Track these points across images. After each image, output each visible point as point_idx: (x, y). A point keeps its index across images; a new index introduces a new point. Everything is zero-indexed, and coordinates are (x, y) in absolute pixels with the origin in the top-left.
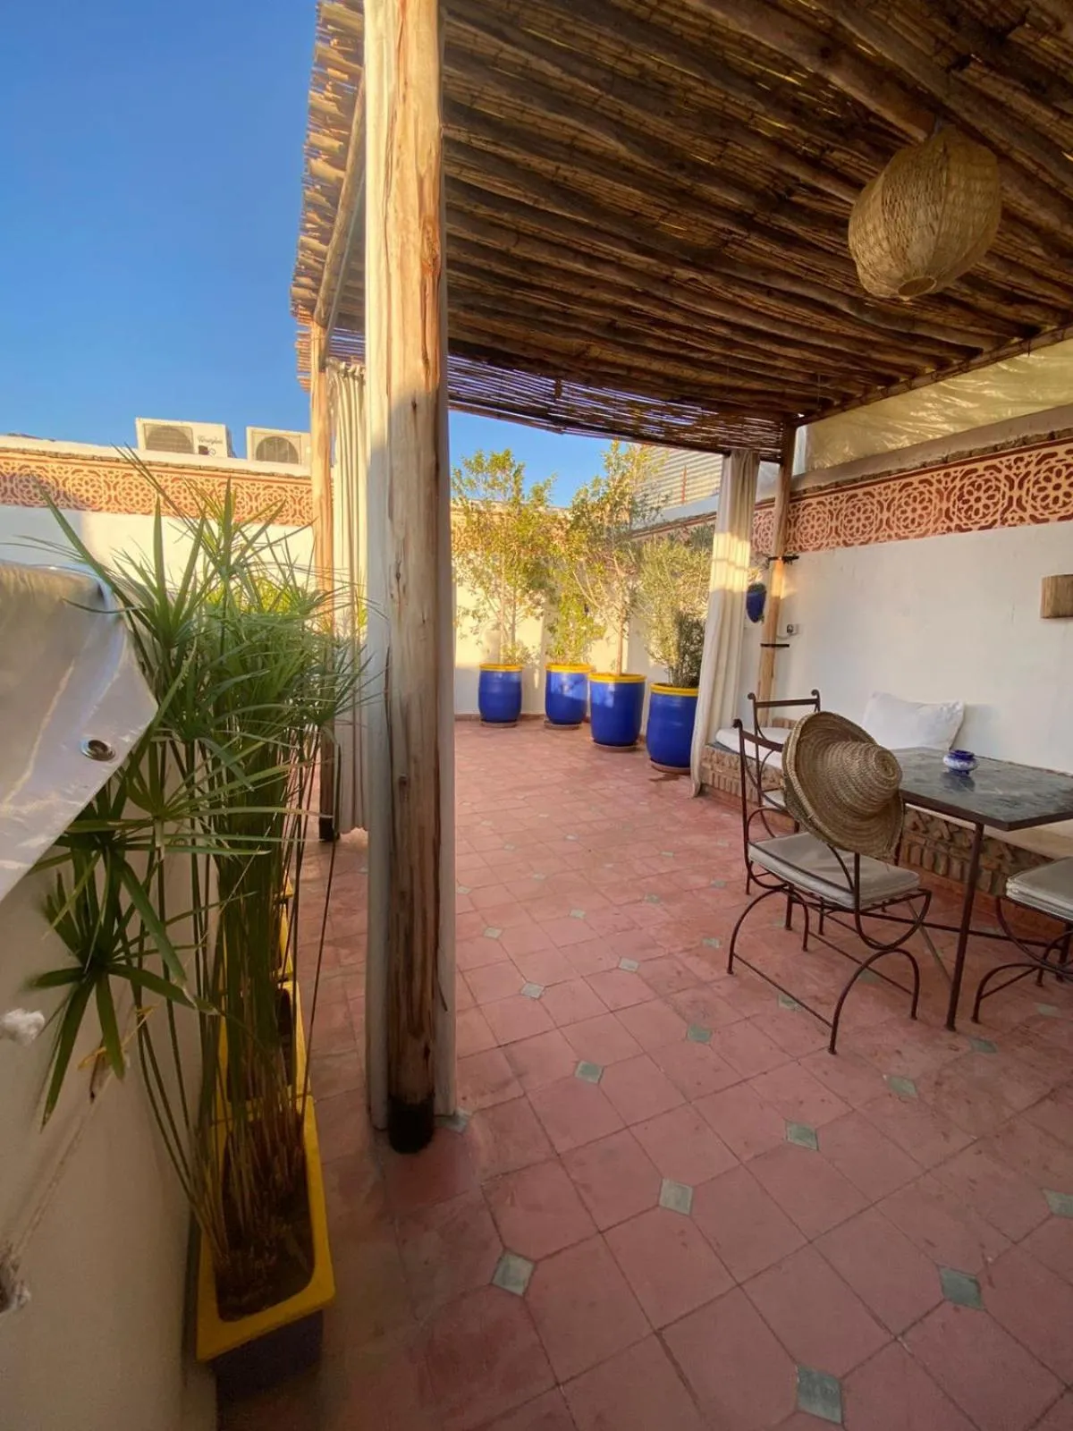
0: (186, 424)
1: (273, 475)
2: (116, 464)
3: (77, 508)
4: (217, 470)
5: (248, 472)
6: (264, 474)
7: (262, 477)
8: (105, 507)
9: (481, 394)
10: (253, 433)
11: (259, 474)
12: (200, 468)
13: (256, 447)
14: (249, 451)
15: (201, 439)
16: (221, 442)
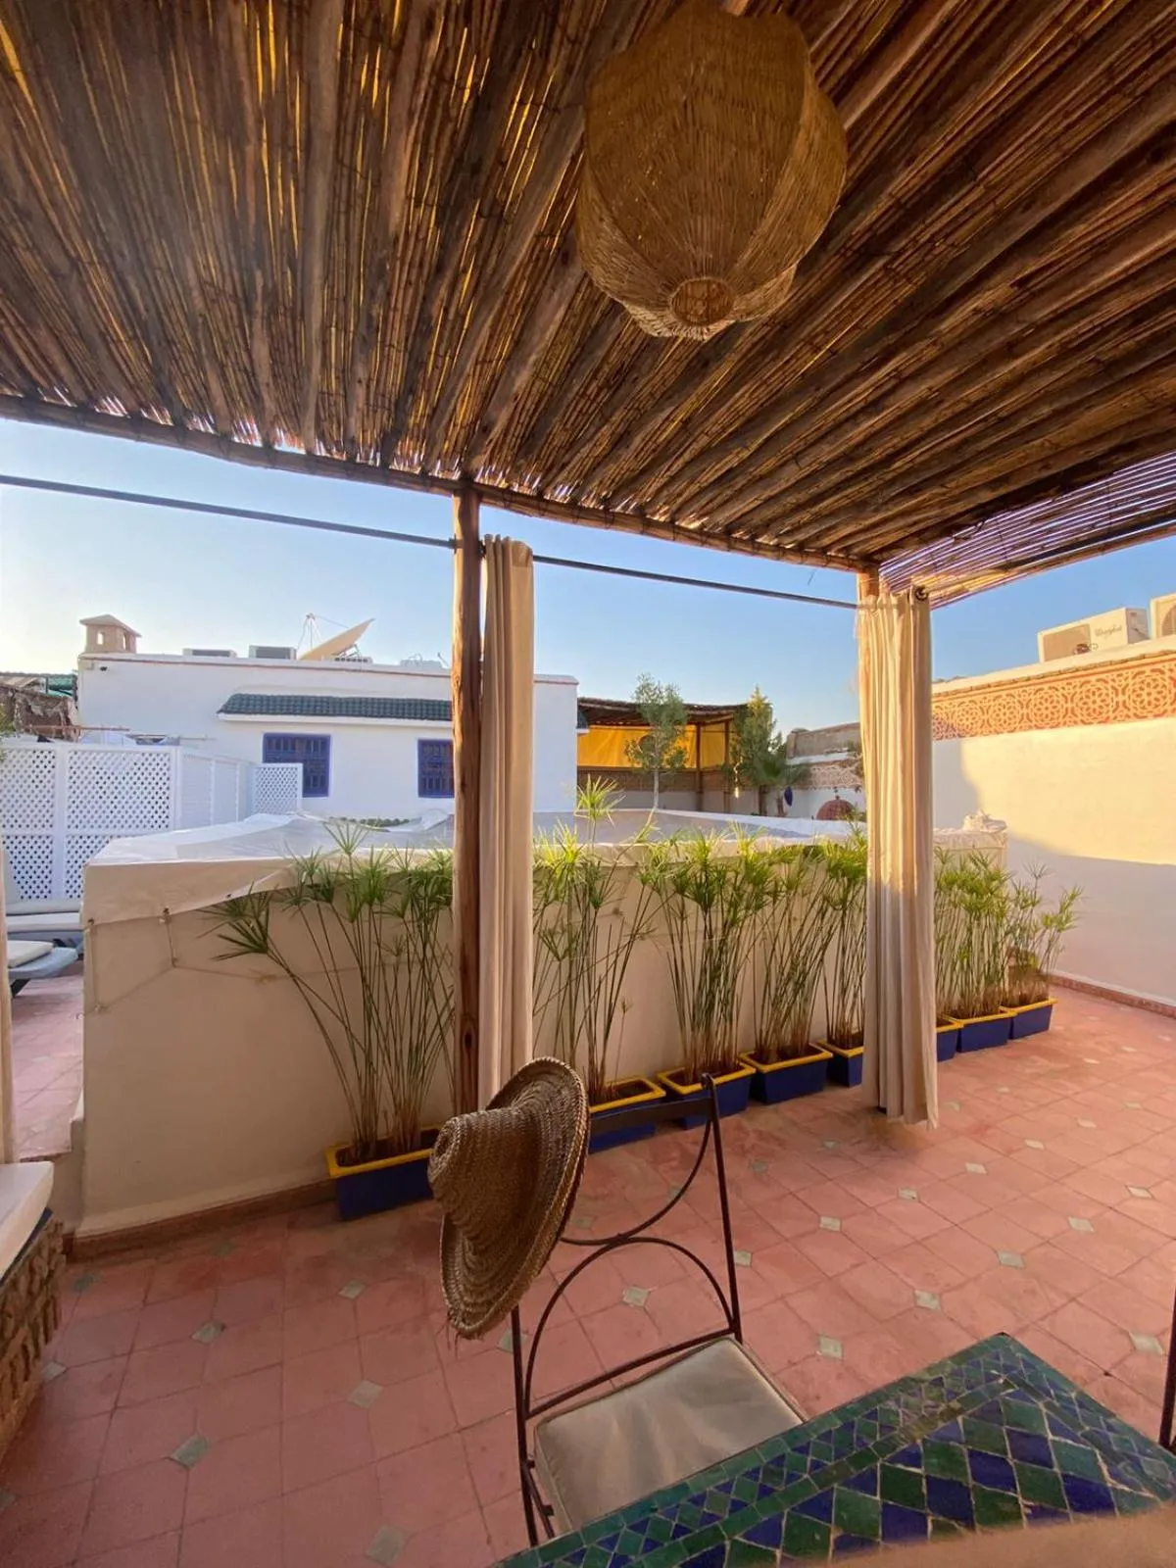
0: (1083, 622)
1: (1143, 657)
2: (988, 690)
3: (960, 736)
4: (1077, 670)
5: (1111, 663)
6: (1132, 659)
7: (1130, 664)
8: (979, 730)
9: (1080, 530)
10: (1157, 604)
11: (1126, 661)
12: (1060, 673)
13: (1161, 622)
14: (1154, 629)
15: (1099, 633)
16: (1120, 629)
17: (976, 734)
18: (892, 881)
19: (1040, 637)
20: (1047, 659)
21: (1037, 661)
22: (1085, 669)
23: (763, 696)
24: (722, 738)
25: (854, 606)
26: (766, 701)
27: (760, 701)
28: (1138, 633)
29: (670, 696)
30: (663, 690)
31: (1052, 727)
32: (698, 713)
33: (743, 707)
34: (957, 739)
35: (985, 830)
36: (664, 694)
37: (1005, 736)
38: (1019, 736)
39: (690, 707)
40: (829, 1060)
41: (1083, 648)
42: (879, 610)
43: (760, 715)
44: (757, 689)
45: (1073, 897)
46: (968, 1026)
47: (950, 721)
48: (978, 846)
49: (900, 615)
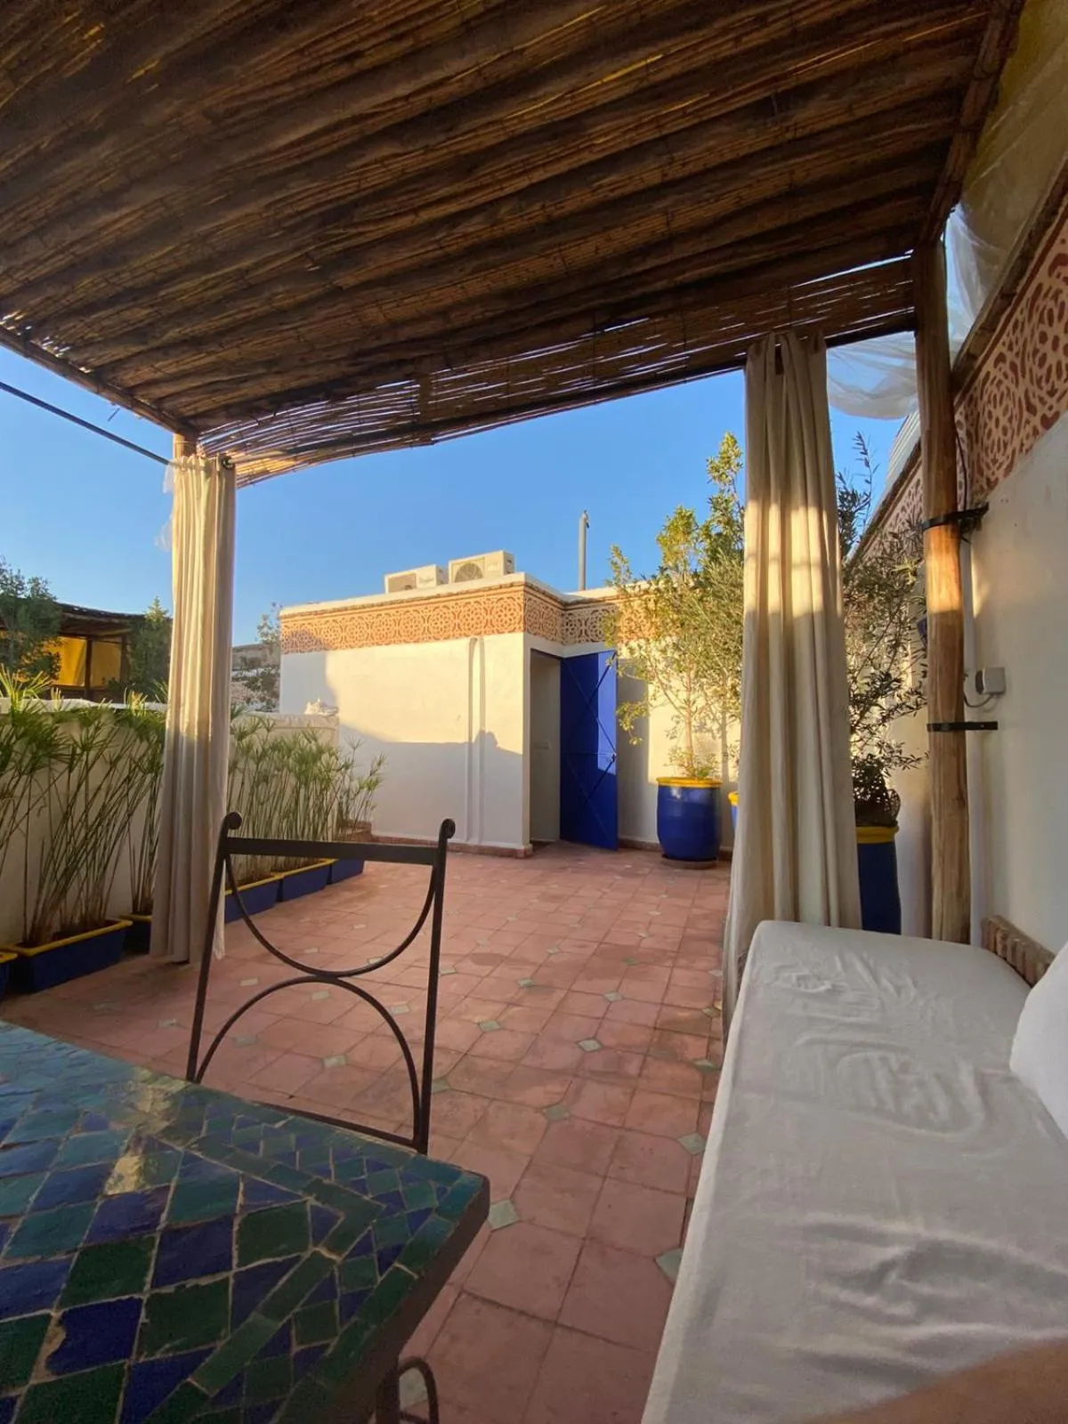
0: (414, 572)
2: (346, 612)
3: (325, 649)
4: (404, 600)
5: (423, 598)
7: (434, 600)
8: (339, 645)
10: (456, 563)
11: (431, 597)
12: (395, 602)
13: (455, 574)
14: (451, 577)
15: (422, 581)
16: (432, 580)
17: (336, 648)
18: (189, 729)
19: (387, 579)
20: (391, 591)
21: (383, 591)
22: (408, 602)
23: (163, 610)
24: (117, 653)
25: (166, 462)
26: (167, 615)
27: (160, 614)
28: (442, 580)
29: (35, 588)
30: (26, 581)
31: (387, 644)
32: (79, 617)
33: (140, 618)
34: (323, 651)
35: (321, 713)
36: (28, 586)
37: (357, 650)
38: (365, 650)
39: (68, 609)
40: (128, 929)
41: (409, 587)
42: (189, 471)
43: (158, 629)
44: (157, 601)
45: (379, 764)
46: (286, 877)
47: (318, 637)
48: (313, 725)
49: (207, 477)
